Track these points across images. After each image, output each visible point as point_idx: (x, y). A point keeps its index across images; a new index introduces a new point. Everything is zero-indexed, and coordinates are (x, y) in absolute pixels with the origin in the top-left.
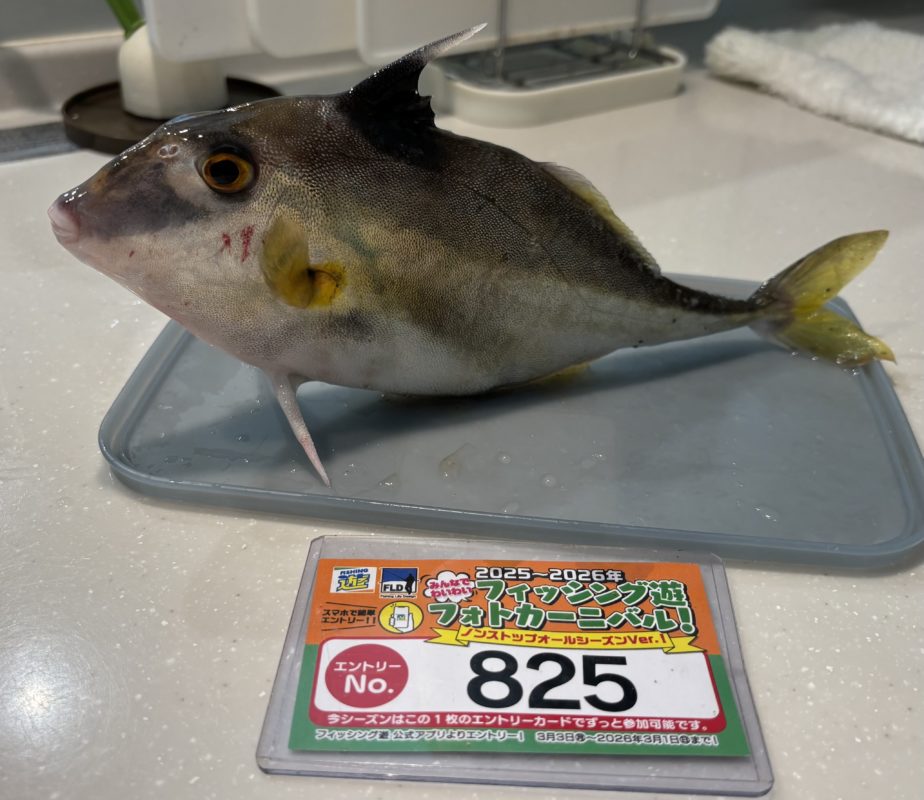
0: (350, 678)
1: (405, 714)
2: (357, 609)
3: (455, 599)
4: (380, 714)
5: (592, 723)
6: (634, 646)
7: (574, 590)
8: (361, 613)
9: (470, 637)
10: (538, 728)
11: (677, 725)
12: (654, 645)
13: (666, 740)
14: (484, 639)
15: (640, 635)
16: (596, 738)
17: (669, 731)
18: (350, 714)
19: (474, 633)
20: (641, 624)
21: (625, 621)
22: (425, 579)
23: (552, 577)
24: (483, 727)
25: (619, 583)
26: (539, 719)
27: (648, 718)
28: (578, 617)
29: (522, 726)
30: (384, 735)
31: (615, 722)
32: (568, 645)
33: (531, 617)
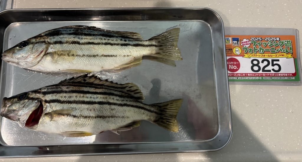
0: (230, 65)
1: (240, 74)
2: (228, 49)
3: (247, 46)
4: (236, 74)
5: (273, 75)
6: (281, 57)
7: (270, 43)
8: (229, 50)
9: (250, 56)
10: (264, 76)
11: (288, 75)
12: (285, 56)
13: (286, 78)
14: (253, 56)
15: (282, 54)
16: (273, 78)
17: (287, 76)
18: (231, 74)
19: (251, 55)
20: (282, 51)
21: (279, 51)
22: (241, 41)
23: (266, 40)
24: (254, 76)
25: (279, 41)
26: (264, 74)
27: (283, 73)
28: (271, 50)
29: (261, 76)
30: (237, 78)
31: (277, 74)
32: (269, 57)
33: (262, 50)
